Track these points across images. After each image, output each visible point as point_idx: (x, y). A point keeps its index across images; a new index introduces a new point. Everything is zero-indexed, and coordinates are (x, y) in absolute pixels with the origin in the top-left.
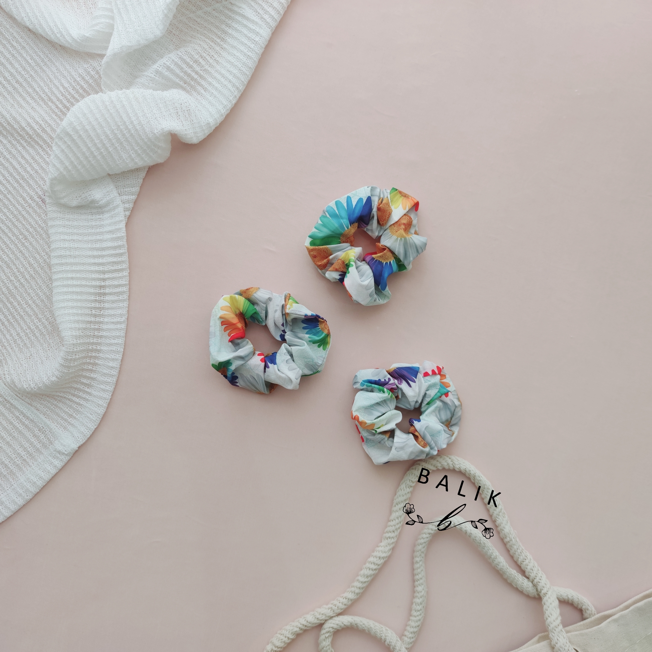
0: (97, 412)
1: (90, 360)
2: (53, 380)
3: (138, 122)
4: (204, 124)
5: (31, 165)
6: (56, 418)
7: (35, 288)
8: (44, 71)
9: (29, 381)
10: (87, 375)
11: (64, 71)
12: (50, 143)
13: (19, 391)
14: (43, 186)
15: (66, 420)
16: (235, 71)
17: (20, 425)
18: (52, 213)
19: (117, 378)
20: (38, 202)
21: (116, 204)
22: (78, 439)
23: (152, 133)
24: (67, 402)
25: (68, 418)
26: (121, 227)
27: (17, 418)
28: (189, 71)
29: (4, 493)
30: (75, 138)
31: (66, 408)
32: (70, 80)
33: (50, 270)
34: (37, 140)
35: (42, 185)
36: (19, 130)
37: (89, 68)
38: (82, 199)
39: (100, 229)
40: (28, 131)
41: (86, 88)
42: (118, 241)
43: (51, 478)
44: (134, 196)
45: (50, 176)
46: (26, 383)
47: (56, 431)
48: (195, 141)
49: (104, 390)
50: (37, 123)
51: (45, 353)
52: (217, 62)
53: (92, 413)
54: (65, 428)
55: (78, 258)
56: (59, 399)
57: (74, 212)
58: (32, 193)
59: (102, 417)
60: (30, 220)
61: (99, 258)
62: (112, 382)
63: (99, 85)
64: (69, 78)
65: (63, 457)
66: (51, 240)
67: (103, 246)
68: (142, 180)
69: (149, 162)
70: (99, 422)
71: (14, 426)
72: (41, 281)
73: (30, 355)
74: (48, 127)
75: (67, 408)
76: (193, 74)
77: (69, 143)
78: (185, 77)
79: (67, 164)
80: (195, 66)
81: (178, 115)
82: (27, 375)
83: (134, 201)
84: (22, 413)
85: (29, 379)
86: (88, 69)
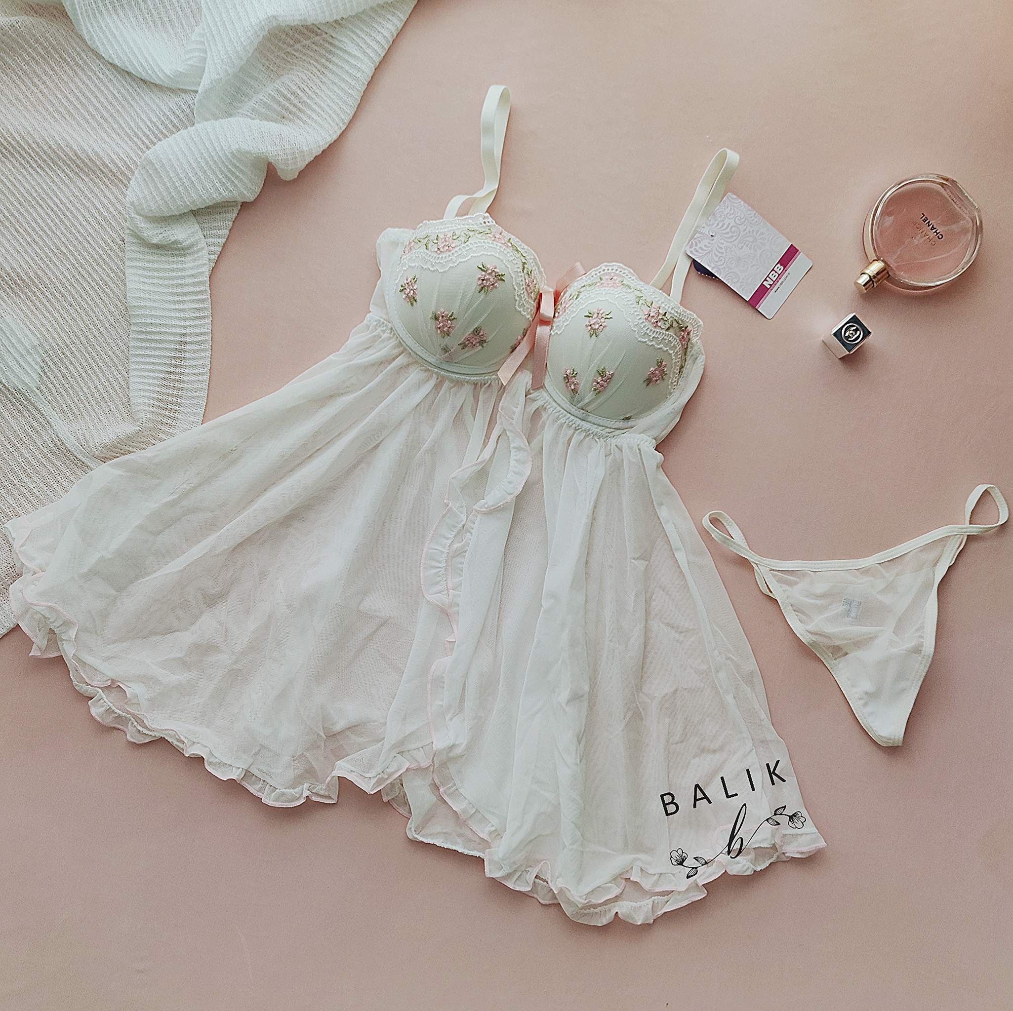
8: (132, 106)
11: (154, 105)
18: (131, 252)
21: (201, 247)
36: (103, 168)
39: (182, 273)
42: (200, 286)
50: (121, 159)
52: (316, 94)
57: (154, 253)
61: (180, 304)
67: (184, 291)
68: (231, 223)
80: (293, 98)
83: (221, 245)
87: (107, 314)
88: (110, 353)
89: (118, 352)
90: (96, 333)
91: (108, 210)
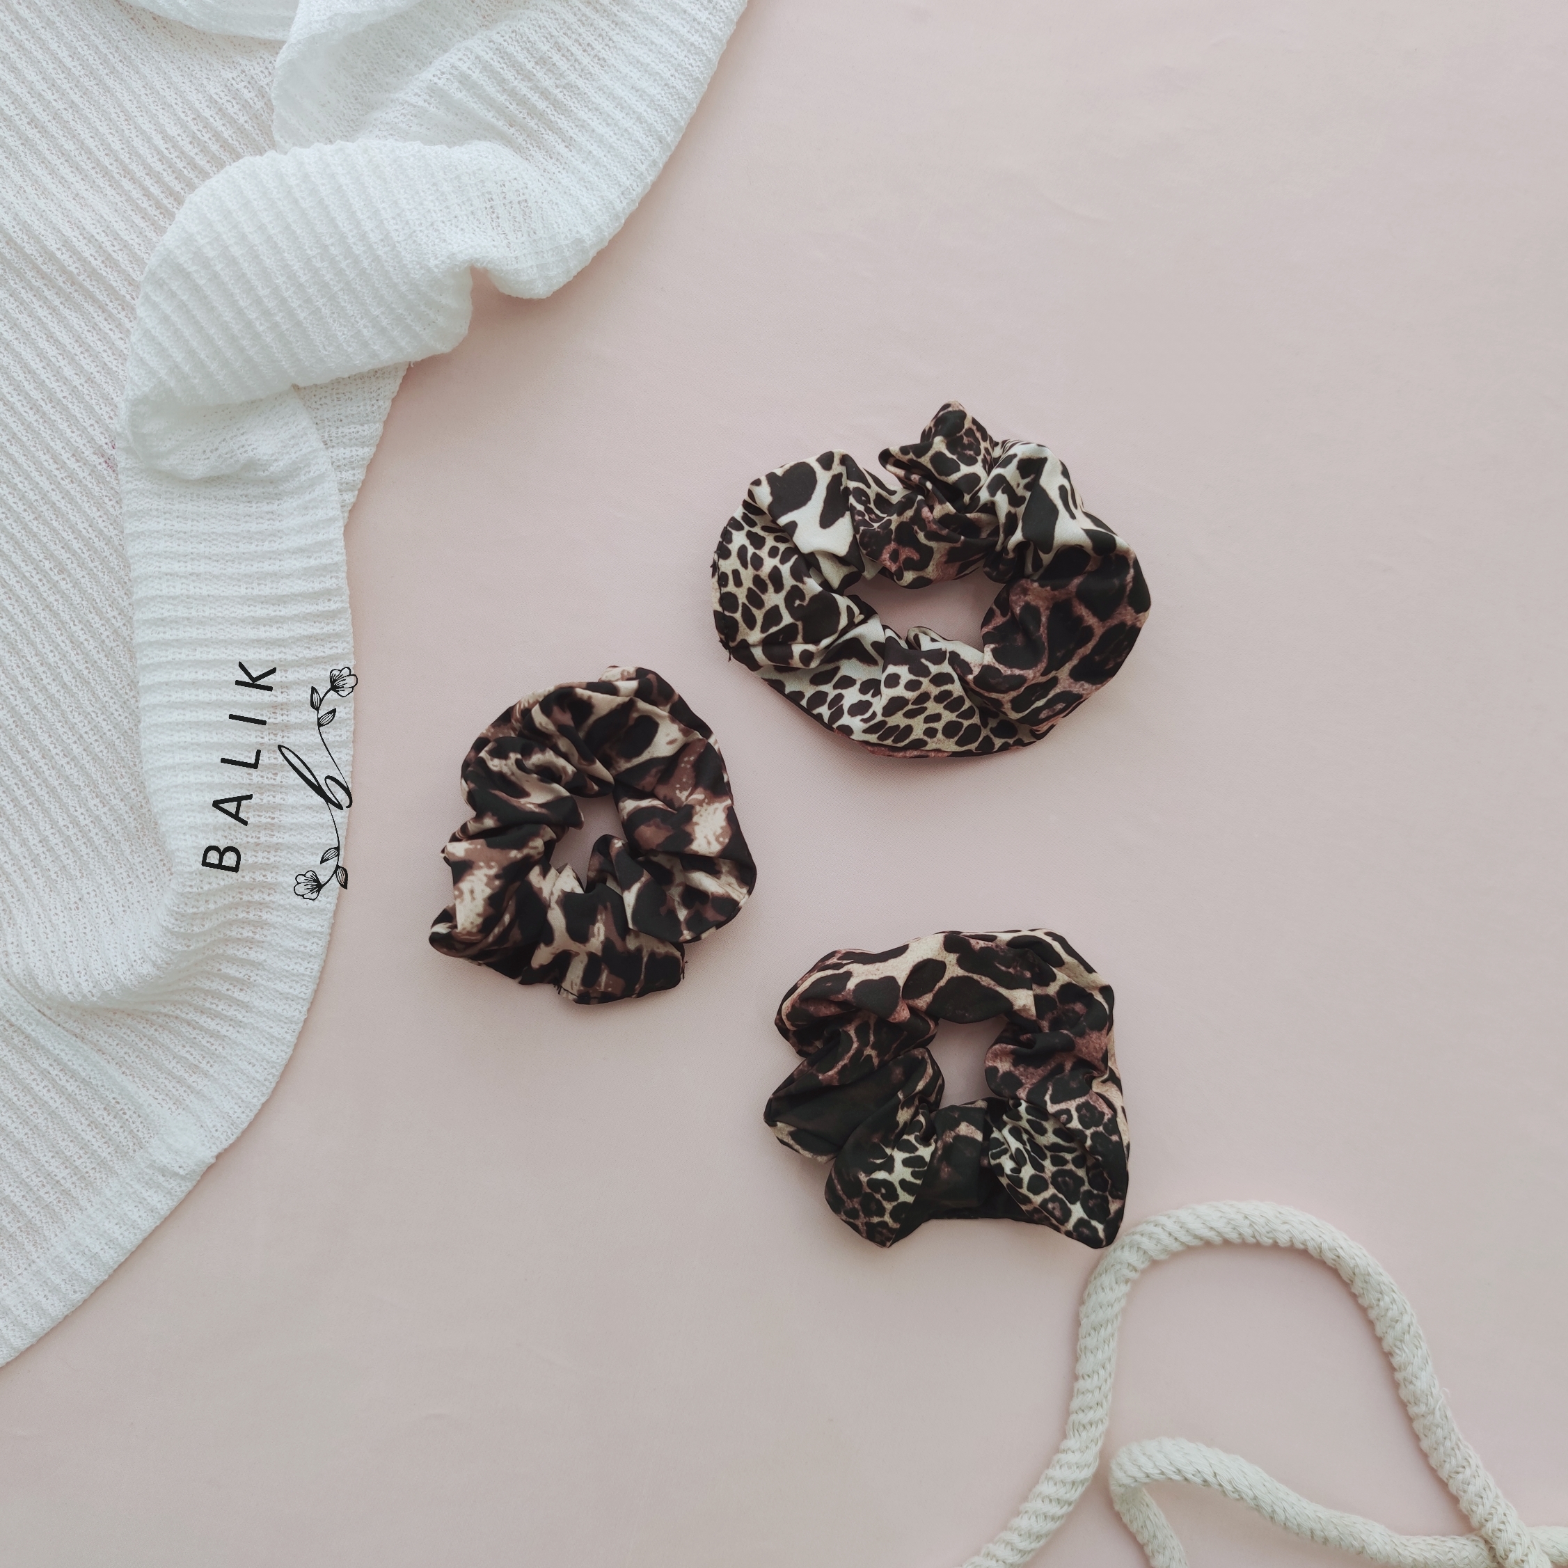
0: (267, 1057)
1: (248, 912)
2: (145, 972)
3: (381, 237)
4: (567, 242)
5: (73, 359)
6: (151, 1073)
7: (90, 709)
8: (108, 90)
9: (77, 975)
10: (239, 954)
11: (167, 90)
12: (128, 297)
13: (48, 1002)
14: (108, 421)
15: (180, 1081)
16: (655, 91)
17: (52, 1094)
18: (135, 497)
19: (322, 963)
20: (95, 466)
21: (318, 473)
22: (216, 1134)
23: (421, 268)
24: (183, 1030)
25: (186, 1076)
26: (332, 536)
27: (45, 1074)
28: (523, 88)
29: (9, 1283)
30: (202, 282)
31: (180, 1047)
32: (182, 116)
33: (131, 658)
34: (91, 289)
35: (106, 417)
36: (40, 261)
37: (238, 80)
38: (220, 456)
39: (273, 544)
40: (66, 264)
41: (230, 139)
42: (322, 578)
43: (140, 1242)
44: (366, 449)
45: (131, 393)
46: (68, 980)
47: (152, 1112)
48: (541, 290)
49: (286, 997)
50: (91, 239)
51: (120, 892)
52: (602, 63)
53: (253, 1061)
54: (178, 1103)
55: (212, 626)
56: (160, 1020)
57: (198, 496)
58: (80, 442)
59: (281, 1071)
60: (74, 517)
61: (271, 626)
62: (308, 973)
63: (266, 131)
64: (179, 110)
65: (174, 1183)
66: (133, 575)
67: (279, 592)
68: (388, 404)
69: (411, 351)
70: (273, 1085)
71: (35, 1097)
72: (106, 690)
73: (77, 900)
74: (120, 253)
75: (184, 1046)
76: (534, 98)
77: (185, 298)
78: (511, 107)
79: (178, 356)
80: (540, 73)
81: (494, 216)
82: (70, 956)
83: (366, 463)
84: (58, 1061)
85: (75, 969)
86: (233, 82)
87: (67, 647)
88: (77, 750)
89: (98, 748)
90: (39, 699)
91: (58, 374)
